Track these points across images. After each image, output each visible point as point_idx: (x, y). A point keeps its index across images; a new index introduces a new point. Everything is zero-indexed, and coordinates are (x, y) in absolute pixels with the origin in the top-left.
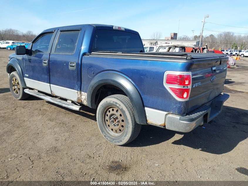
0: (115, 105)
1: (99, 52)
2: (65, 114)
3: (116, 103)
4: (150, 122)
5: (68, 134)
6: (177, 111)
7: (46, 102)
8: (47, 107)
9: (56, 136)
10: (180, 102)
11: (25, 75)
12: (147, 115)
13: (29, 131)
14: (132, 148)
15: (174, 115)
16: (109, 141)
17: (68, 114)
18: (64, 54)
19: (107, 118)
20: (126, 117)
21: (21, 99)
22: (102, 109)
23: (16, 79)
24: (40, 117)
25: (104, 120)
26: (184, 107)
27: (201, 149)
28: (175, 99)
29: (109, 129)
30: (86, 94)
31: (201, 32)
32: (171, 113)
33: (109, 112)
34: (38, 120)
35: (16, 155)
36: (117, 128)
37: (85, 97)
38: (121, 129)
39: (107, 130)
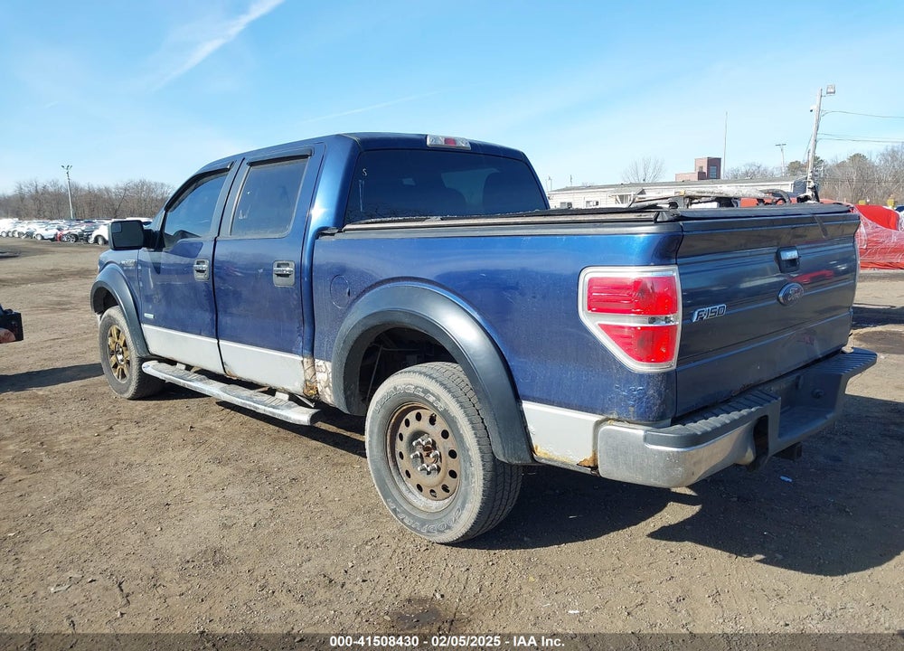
0: (423, 398)
1: (370, 221)
2: (275, 439)
3: (426, 391)
4: (542, 456)
5: (270, 506)
6: (632, 409)
7: (217, 403)
8: (216, 419)
9: (227, 512)
10: (641, 376)
11: (146, 315)
12: (531, 427)
13: (138, 497)
14: (492, 552)
15: (627, 425)
16: (410, 527)
17: (286, 439)
18: (259, 237)
19: (401, 446)
20: (460, 439)
21: (135, 398)
22: (380, 416)
23: (119, 332)
24: (187, 451)
25: (392, 456)
26: (660, 394)
27: (762, 557)
28: (621, 366)
29: (409, 485)
30: (329, 365)
31: (811, 147)
32: (613, 419)
33: (407, 423)
34: (178, 461)
35: (77, 575)
36: (434, 479)
37: (325, 378)
38: (449, 481)
39: (403, 488)
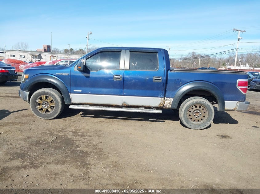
0: (202, 103)
4: (226, 109)
6: (243, 100)
10: (245, 95)
11: (74, 91)
19: (190, 113)
30: (171, 99)
33: (193, 109)
37: (169, 102)
38: (203, 118)
